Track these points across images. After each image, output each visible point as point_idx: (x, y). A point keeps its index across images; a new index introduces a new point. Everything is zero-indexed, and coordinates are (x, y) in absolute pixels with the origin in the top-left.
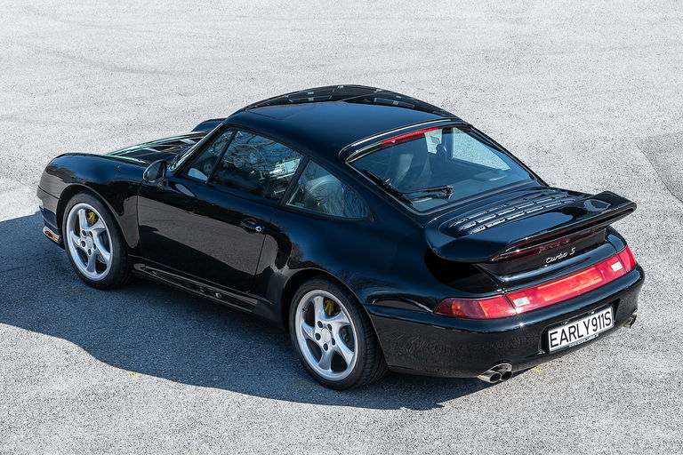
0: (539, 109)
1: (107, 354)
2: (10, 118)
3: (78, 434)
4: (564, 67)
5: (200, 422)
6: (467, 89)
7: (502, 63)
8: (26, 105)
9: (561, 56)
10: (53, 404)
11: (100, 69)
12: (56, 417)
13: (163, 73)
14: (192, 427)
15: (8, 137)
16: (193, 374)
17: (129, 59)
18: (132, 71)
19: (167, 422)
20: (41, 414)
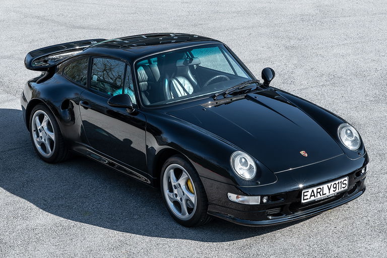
0: (335, 51)
1: (69, 202)
2: (9, 57)
3: (52, 251)
4: (350, 25)
5: (126, 243)
6: (290, 39)
7: (312, 22)
8: (19, 49)
9: (349, 18)
10: (36, 232)
11: (64, 27)
12: (38, 240)
13: (103, 29)
14: (121, 246)
15: (8, 68)
16: (122, 214)
17: (81, 21)
18: (84, 28)
19: (106, 243)
20: (29, 238)
